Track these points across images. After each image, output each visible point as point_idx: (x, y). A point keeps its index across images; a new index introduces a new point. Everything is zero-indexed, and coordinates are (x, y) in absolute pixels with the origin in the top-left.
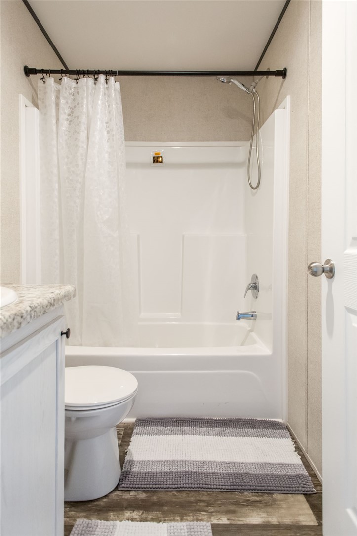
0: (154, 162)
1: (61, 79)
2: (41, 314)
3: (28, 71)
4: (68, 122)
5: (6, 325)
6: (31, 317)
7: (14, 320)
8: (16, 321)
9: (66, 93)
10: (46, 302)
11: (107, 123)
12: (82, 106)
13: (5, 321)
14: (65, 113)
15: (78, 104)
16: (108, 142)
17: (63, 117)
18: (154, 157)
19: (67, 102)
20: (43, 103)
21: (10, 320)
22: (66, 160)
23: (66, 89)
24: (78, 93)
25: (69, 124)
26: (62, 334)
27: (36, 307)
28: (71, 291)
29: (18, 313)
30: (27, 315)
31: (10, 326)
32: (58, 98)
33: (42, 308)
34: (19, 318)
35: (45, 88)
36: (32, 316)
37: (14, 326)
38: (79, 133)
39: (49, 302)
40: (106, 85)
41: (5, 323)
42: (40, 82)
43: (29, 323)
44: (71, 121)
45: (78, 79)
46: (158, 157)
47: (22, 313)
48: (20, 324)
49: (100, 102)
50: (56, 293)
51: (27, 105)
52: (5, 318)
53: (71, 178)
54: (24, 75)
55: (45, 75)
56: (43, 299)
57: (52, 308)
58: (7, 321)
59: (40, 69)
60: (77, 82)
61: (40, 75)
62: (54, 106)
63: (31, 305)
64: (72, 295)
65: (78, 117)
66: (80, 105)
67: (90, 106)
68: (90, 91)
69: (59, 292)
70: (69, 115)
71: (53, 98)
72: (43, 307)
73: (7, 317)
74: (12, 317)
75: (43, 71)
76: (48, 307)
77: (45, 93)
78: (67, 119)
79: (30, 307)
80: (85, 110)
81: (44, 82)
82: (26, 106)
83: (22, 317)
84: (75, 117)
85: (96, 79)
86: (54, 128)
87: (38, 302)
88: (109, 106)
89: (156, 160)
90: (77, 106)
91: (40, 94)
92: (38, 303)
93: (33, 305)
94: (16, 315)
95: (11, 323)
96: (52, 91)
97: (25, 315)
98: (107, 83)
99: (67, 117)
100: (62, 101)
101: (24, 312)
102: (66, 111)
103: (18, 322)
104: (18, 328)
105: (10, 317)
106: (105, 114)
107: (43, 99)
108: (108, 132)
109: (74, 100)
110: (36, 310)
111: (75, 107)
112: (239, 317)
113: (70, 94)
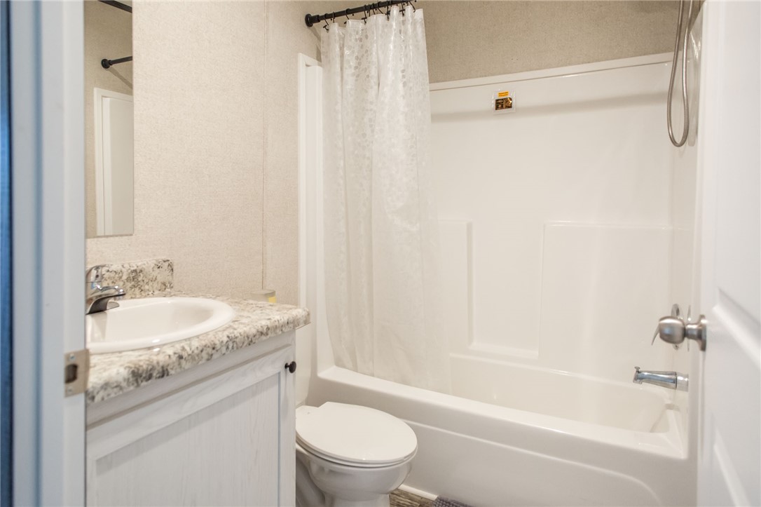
0: (497, 108)
1: (345, 23)
2: (246, 344)
3: (310, 21)
4: (355, 78)
5: (190, 357)
6: (228, 348)
7: (202, 351)
8: (204, 352)
9: (351, 40)
10: (254, 331)
11: (403, 71)
12: (371, 54)
13: (190, 352)
14: (350, 67)
15: (367, 51)
16: (404, 98)
17: (349, 72)
18: (497, 100)
19: (353, 52)
20: (327, 57)
21: (196, 352)
22: (351, 129)
23: (351, 35)
24: (367, 37)
25: (356, 80)
26: (286, 366)
27: (236, 338)
28: (299, 317)
29: (209, 344)
30: (222, 346)
31: (197, 358)
32: (342, 48)
33: (246, 338)
34: (210, 350)
35: (329, 37)
36: (230, 347)
37: (202, 358)
38: (366, 92)
39: (258, 332)
40: (402, 18)
41: (189, 355)
42: (323, 32)
43: (224, 354)
44: (358, 76)
45: (366, 18)
46: (506, 100)
47: (215, 344)
48: (212, 355)
49: (391, 46)
50: (273, 320)
51: (309, 64)
52: (191, 349)
53: (356, 152)
54: (306, 27)
55: (328, 20)
56: (250, 328)
57: (264, 338)
58: (193, 352)
59: (323, 14)
60: (366, 22)
61: (323, 22)
62: (338, 60)
63: (230, 335)
64: (302, 321)
65: (366, 70)
66: (369, 53)
67: (380, 52)
68: (380, 32)
69: (279, 319)
70: (356, 68)
71: (338, 49)
72: (248, 338)
73: (193, 348)
74: (200, 348)
75: (326, 17)
76: (257, 337)
77: (329, 45)
78: (353, 74)
79: (228, 337)
80: (374, 59)
81: (328, 30)
82: (307, 66)
83: (214, 348)
84: (362, 70)
85: (388, 13)
86: (339, 87)
87: (241, 331)
88: (406, 47)
89: (503, 104)
90: (365, 55)
91: (323, 47)
92: (240, 333)
93: (233, 335)
94: (205, 346)
95: (198, 355)
96: (335, 40)
97: (218, 346)
98: (403, 15)
99: (353, 71)
100: (347, 52)
101: (217, 342)
102: (351, 64)
103: (208, 354)
104: (208, 360)
105: (197, 348)
106: (401, 60)
107: (327, 52)
108: (405, 84)
109: (362, 47)
110: (237, 340)
111: (363, 56)
112: (639, 377)
113: (356, 40)
